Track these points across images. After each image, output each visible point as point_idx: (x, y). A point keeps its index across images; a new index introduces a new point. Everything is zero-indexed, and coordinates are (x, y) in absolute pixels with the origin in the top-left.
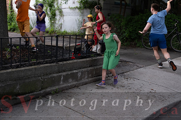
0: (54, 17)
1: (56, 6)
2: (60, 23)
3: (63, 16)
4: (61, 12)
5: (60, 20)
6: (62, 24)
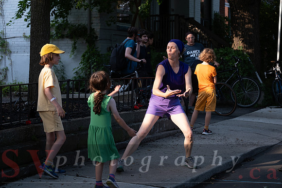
2: (3, 66)
3: (11, 52)
5: (3, 61)
6: (7, 69)
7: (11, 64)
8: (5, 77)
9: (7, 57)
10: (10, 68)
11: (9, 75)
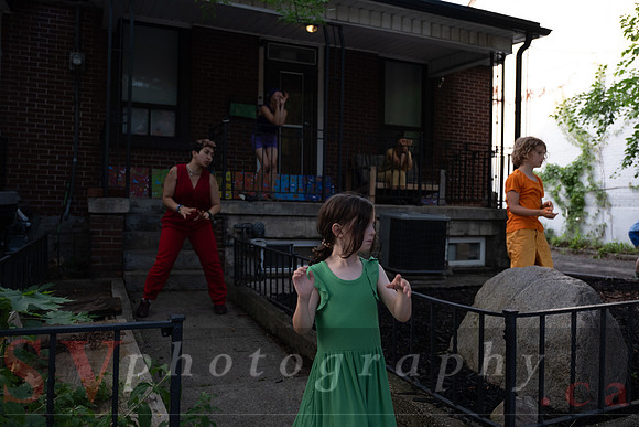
0: (581, 210)
1: (586, 184)
2: (600, 222)
3: (611, 205)
4: (602, 197)
5: (601, 216)
6: (605, 226)
7: (611, 220)
8: (603, 234)
9: (605, 212)
10: (609, 224)
11: (608, 232)
